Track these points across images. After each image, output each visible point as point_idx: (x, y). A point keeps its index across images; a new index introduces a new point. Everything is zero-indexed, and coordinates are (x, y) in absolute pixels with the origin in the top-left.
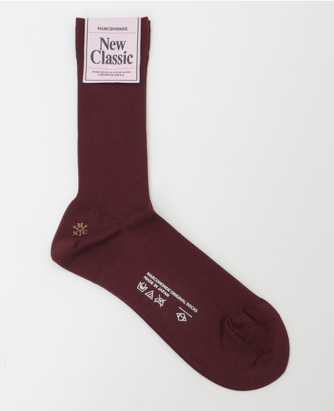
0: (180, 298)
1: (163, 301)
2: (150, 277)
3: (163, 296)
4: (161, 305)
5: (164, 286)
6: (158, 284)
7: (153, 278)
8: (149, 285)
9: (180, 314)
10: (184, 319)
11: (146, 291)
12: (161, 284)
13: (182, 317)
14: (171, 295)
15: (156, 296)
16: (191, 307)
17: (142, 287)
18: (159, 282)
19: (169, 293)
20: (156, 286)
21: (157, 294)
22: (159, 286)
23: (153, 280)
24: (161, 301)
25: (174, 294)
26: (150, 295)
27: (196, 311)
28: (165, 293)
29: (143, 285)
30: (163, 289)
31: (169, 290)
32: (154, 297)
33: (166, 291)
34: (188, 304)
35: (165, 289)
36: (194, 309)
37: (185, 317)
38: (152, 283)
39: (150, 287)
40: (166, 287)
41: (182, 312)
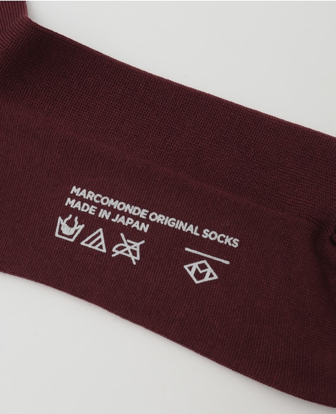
0: (181, 225)
1: (137, 246)
2: (82, 198)
3: (133, 234)
4: (134, 259)
5: (127, 207)
6: (110, 209)
7: (91, 195)
8: (84, 217)
9: (195, 265)
10: (210, 275)
11: (82, 236)
12: (116, 204)
13: (200, 271)
14: (155, 226)
15: (112, 240)
16: (218, 237)
17: (67, 230)
18: (110, 202)
19: (147, 221)
20: (104, 214)
21: (114, 233)
22: (115, 212)
23: (91, 203)
24: (130, 249)
25: (159, 218)
26: (97, 242)
27: (235, 243)
28: (136, 225)
29: (71, 224)
30: (127, 215)
31: (143, 213)
32: (109, 246)
33: (136, 218)
34: (207, 234)
35: (133, 214)
36: (228, 240)
37: (209, 270)
38: (91, 210)
39: (91, 223)
40: (132, 210)
41: (197, 258)
